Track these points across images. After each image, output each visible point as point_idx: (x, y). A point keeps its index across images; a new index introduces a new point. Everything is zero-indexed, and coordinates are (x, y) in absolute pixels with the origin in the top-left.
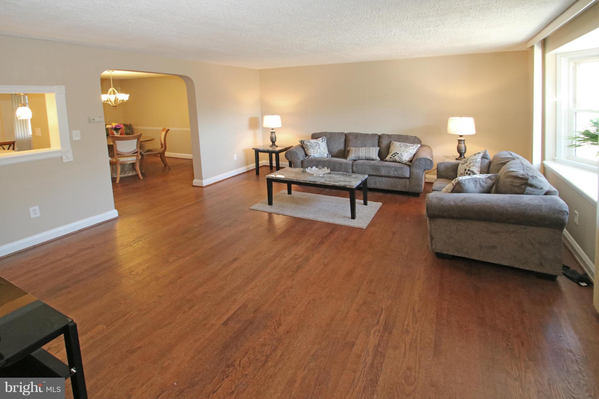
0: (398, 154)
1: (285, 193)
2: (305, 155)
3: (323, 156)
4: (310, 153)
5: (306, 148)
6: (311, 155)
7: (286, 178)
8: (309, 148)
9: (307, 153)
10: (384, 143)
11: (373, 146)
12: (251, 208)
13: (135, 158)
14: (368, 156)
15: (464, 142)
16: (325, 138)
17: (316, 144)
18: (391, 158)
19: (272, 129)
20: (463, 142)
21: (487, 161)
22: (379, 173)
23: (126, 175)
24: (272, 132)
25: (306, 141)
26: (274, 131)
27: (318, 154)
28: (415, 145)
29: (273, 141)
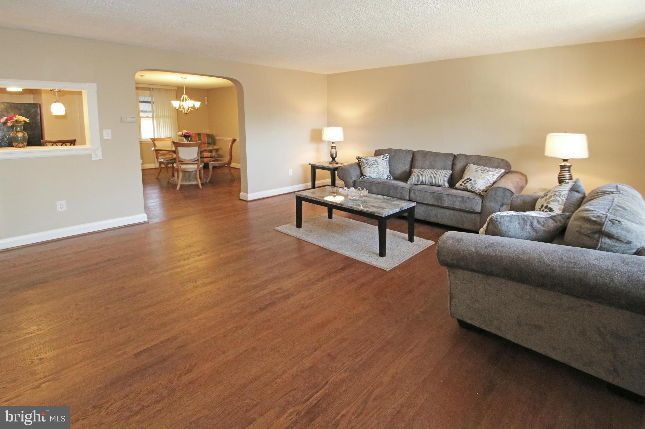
0: (471, 180)
1: (325, 217)
2: (360, 174)
3: (381, 178)
4: (366, 172)
5: (362, 166)
6: (367, 175)
7: (313, 198)
8: (365, 166)
9: (363, 172)
10: (459, 165)
11: (444, 169)
12: (275, 228)
13: (195, 166)
14: (432, 180)
15: (569, 169)
16: (388, 156)
17: (374, 162)
18: (461, 185)
19: (333, 143)
20: (567, 169)
21: (577, 196)
22: (441, 204)
23: (190, 183)
24: (332, 147)
25: (364, 157)
26: (335, 145)
27: (375, 174)
28: (497, 170)
29: (333, 157)
